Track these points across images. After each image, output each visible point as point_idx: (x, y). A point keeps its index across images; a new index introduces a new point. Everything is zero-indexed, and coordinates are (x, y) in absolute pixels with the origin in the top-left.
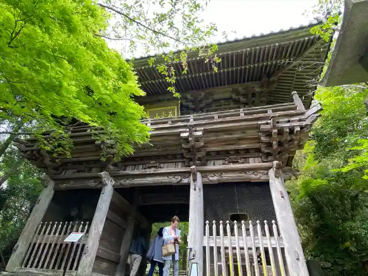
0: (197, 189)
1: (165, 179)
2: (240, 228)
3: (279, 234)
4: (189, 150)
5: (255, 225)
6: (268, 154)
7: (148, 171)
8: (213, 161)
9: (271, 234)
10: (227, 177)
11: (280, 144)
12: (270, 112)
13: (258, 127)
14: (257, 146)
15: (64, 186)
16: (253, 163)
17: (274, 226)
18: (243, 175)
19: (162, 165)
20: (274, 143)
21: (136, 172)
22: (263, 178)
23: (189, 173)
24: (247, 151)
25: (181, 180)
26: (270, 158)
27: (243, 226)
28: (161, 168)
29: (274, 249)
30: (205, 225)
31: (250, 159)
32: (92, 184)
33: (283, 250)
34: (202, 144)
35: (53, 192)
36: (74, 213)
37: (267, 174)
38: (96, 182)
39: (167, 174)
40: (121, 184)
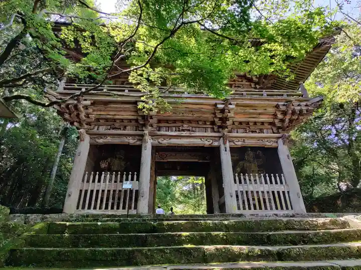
0: (227, 150)
1: (197, 142)
3: (286, 183)
4: (221, 119)
6: (279, 128)
8: (236, 130)
9: (281, 183)
10: (249, 143)
11: (291, 121)
12: (285, 96)
13: (277, 106)
14: (271, 120)
15: (101, 141)
16: (267, 133)
17: (283, 178)
18: (260, 141)
19: (194, 129)
21: (171, 133)
22: (274, 145)
24: (263, 123)
25: (212, 143)
26: (280, 130)
28: (193, 131)
29: (284, 192)
30: (235, 176)
31: (265, 130)
32: (131, 141)
33: (288, 192)
35: (89, 145)
37: (277, 142)
38: (134, 139)
39: (201, 137)
40: (159, 142)
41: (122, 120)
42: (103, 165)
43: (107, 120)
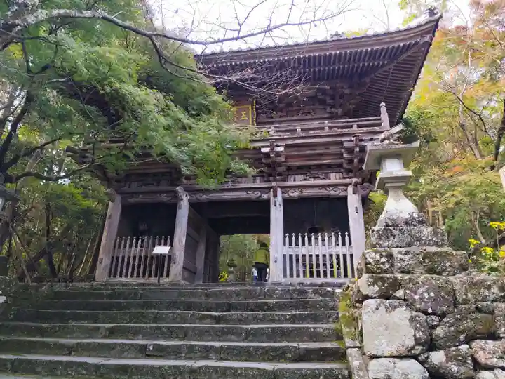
0: (278, 204)
1: (243, 195)
2: (317, 239)
3: (350, 243)
4: (269, 165)
5: (330, 237)
7: (226, 186)
8: (293, 177)
9: (344, 244)
10: (306, 193)
12: (355, 127)
13: (341, 143)
14: (339, 161)
15: (132, 200)
16: (334, 178)
17: (347, 237)
18: (323, 191)
20: (356, 160)
21: (212, 187)
22: (343, 194)
23: (270, 188)
24: (329, 166)
25: (260, 196)
26: (351, 175)
27: (320, 238)
28: (238, 182)
29: (345, 256)
30: (285, 237)
31: (332, 175)
33: (352, 256)
34: (283, 160)
35: (120, 206)
37: (346, 190)
38: (168, 197)
39: (246, 190)
40: (197, 199)
41: (155, 174)
42: (142, 227)
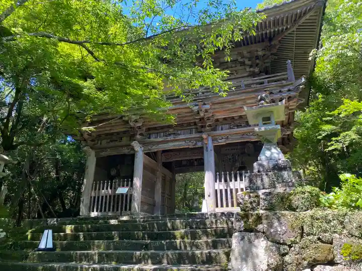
0: (209, 150)
1: (183, 144)
7: (169, 138)
8: (221, 127)
10: (232, 138)
12: (266, 83)
19: (179, 132)
21: (160, 139)
25: (196, 144)
28: (178, 135)
32: (125, 151)
35: (95, 160)
36: (113, 173)
38: (128, 149)
39: (185, 140)
40: (149, 149)
41: (118, 133)
43: (107, 135)
